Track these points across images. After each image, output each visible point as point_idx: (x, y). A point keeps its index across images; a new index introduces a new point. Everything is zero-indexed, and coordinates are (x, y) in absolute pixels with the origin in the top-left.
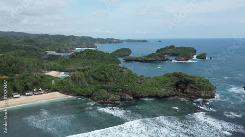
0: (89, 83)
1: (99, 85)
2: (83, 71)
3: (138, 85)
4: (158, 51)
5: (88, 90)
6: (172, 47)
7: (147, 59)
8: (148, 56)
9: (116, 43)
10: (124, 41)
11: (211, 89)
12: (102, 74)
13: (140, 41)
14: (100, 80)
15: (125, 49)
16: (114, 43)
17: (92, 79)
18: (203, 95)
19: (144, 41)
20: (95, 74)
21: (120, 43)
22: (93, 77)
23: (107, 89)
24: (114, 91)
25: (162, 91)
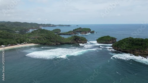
0: (45, 40)
1: (48, 40)
2: (42, 36)
3: (62, 40)
4: (74, 30)
5: (44, 42)
6: (80, 28)
7: (68, 33)
8: (68, 32)
9: (52, 26)
10: (57, 26)
11: (85, 40)
12: (49, 36)
13: (66, 26)
14: (49, 39)
15: (57, 29)
16: (51, 26)
17: (45, 38)
18: (83, 42)
19: (69, 26)
20: (46, 37)
21: (55, 26)
22: (46, 38)
23: (51, 41)
24: (53, 42)
25: (70, 41)
